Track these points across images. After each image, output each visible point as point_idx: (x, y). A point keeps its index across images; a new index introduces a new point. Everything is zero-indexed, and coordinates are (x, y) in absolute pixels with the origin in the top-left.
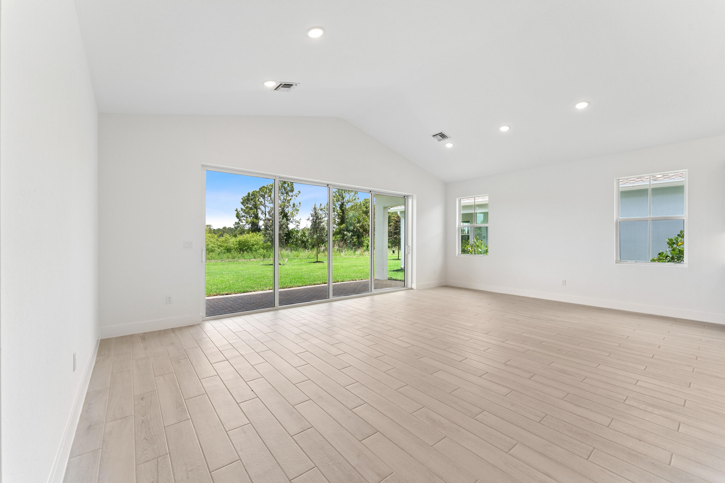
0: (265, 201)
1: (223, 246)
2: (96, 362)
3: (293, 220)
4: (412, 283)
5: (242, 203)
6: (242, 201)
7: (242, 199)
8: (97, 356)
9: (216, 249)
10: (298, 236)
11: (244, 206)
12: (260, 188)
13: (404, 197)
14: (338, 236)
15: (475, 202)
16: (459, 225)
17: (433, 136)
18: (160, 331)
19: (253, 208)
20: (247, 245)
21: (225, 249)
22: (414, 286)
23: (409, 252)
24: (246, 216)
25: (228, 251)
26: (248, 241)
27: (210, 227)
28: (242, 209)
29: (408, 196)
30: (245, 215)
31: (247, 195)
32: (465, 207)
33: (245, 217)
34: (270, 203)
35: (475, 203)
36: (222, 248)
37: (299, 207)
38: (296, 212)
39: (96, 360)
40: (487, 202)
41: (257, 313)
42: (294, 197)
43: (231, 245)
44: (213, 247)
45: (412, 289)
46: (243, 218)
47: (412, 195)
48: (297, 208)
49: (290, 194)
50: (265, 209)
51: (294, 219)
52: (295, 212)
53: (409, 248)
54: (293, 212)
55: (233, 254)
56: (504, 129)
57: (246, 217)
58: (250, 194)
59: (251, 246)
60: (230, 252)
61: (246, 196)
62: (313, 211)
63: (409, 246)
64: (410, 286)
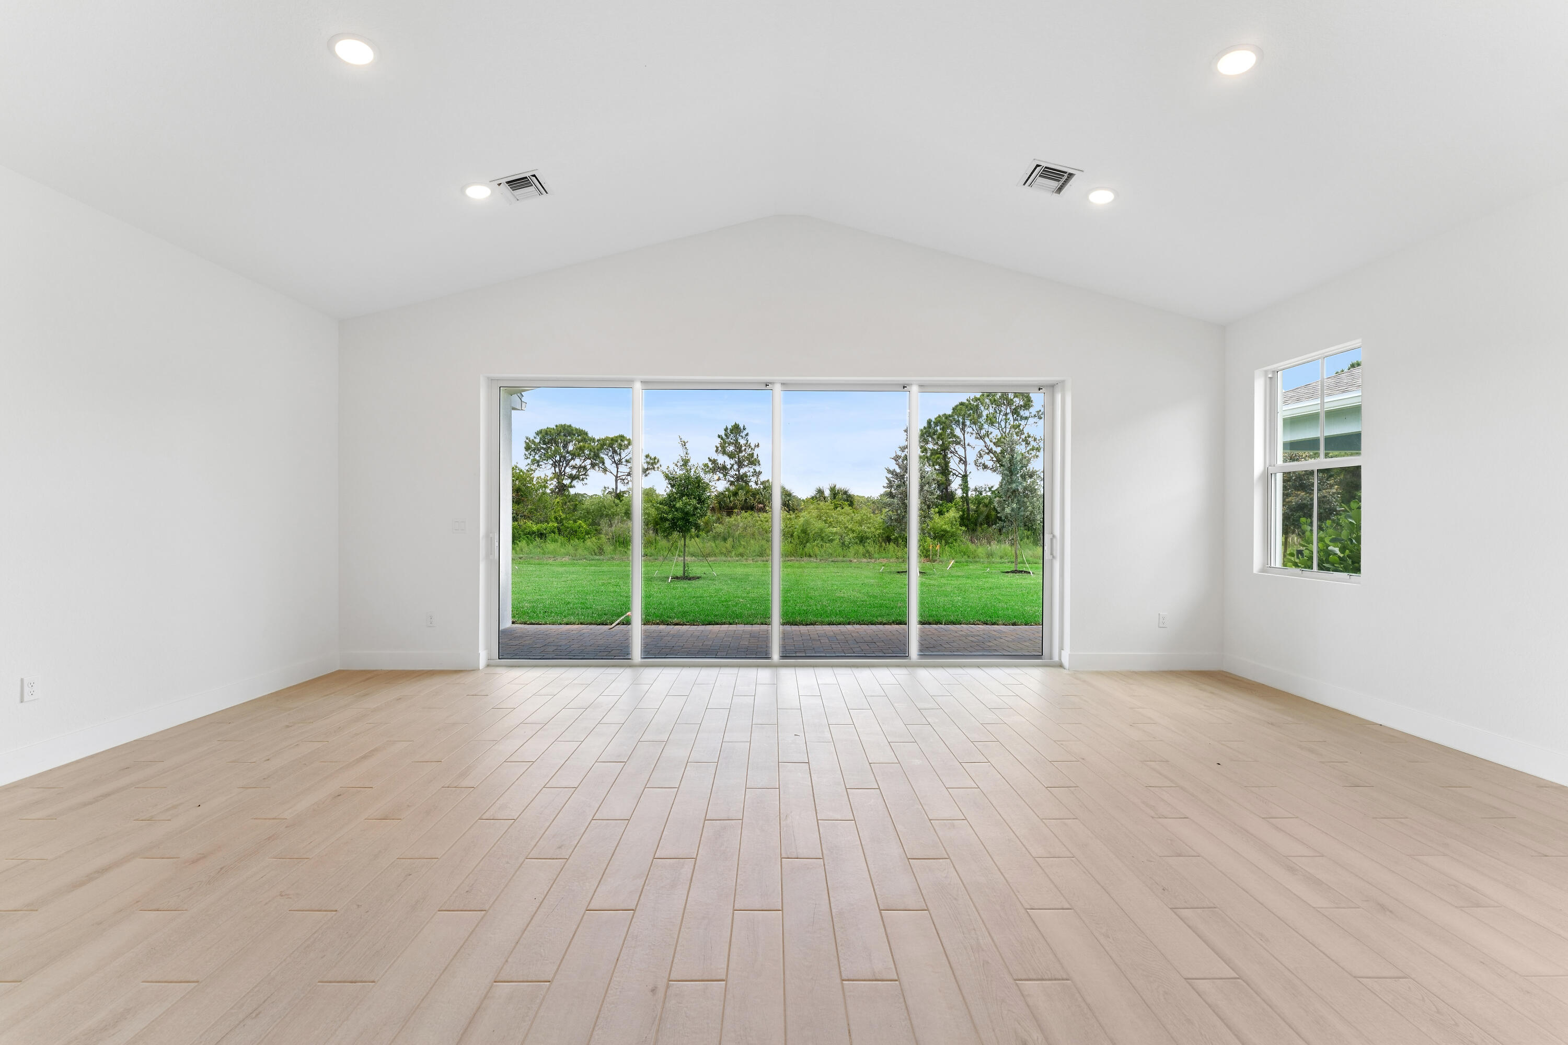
0: (964, 435)
11: (924, 447)
12: (954, 406)
13: (1040, 389)
19: (939, 450)
21: (857, 537)
22: (1065, 659)
23: (1056, 553)
25: (861, 541)
29: (1050, 387)
31: (926, 425)
42: (1031, 420)
45: (1061, 666)
47: (1062, 382)
49: (1024, 413)
50: (965, 451)
52: (1033, 454)
53: (1054, 541)
54: (1030, 454)
55: (868, 548)
58: (932, 423)
61: (925, 428)
63: (1054, 536)
64: (1056, 658)
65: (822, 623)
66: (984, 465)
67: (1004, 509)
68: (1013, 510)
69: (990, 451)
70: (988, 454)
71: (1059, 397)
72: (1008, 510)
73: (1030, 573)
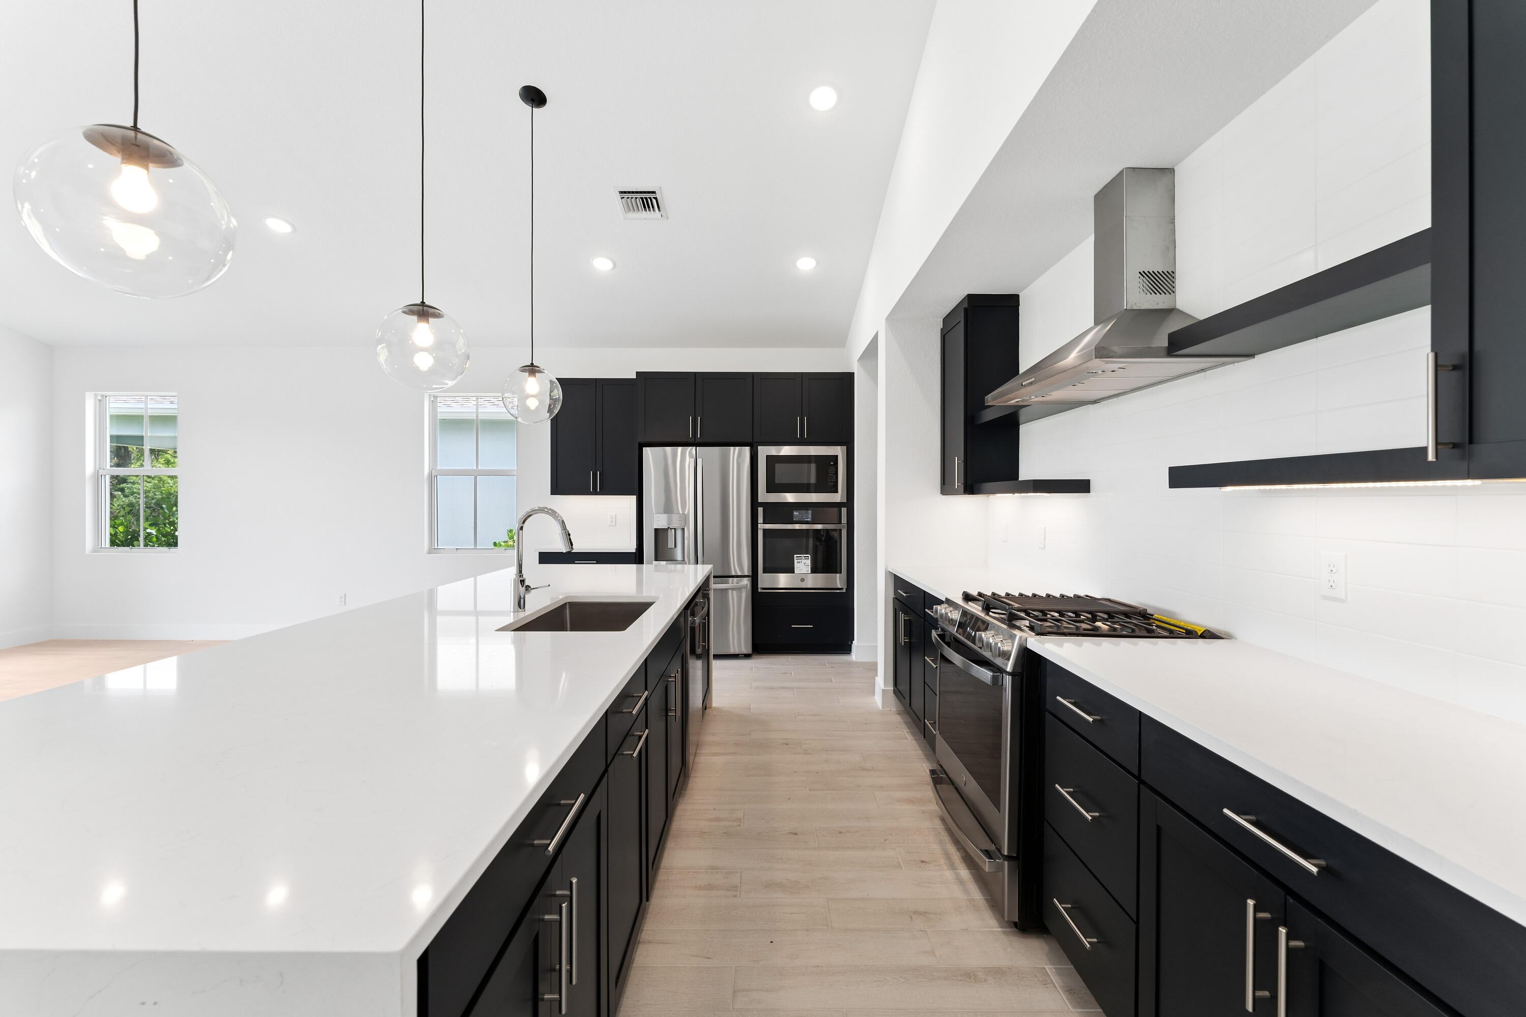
15: (147, 408)
16: (100, 466)
32: (120, 419)
35: (147, 412)
40: (174, 413)
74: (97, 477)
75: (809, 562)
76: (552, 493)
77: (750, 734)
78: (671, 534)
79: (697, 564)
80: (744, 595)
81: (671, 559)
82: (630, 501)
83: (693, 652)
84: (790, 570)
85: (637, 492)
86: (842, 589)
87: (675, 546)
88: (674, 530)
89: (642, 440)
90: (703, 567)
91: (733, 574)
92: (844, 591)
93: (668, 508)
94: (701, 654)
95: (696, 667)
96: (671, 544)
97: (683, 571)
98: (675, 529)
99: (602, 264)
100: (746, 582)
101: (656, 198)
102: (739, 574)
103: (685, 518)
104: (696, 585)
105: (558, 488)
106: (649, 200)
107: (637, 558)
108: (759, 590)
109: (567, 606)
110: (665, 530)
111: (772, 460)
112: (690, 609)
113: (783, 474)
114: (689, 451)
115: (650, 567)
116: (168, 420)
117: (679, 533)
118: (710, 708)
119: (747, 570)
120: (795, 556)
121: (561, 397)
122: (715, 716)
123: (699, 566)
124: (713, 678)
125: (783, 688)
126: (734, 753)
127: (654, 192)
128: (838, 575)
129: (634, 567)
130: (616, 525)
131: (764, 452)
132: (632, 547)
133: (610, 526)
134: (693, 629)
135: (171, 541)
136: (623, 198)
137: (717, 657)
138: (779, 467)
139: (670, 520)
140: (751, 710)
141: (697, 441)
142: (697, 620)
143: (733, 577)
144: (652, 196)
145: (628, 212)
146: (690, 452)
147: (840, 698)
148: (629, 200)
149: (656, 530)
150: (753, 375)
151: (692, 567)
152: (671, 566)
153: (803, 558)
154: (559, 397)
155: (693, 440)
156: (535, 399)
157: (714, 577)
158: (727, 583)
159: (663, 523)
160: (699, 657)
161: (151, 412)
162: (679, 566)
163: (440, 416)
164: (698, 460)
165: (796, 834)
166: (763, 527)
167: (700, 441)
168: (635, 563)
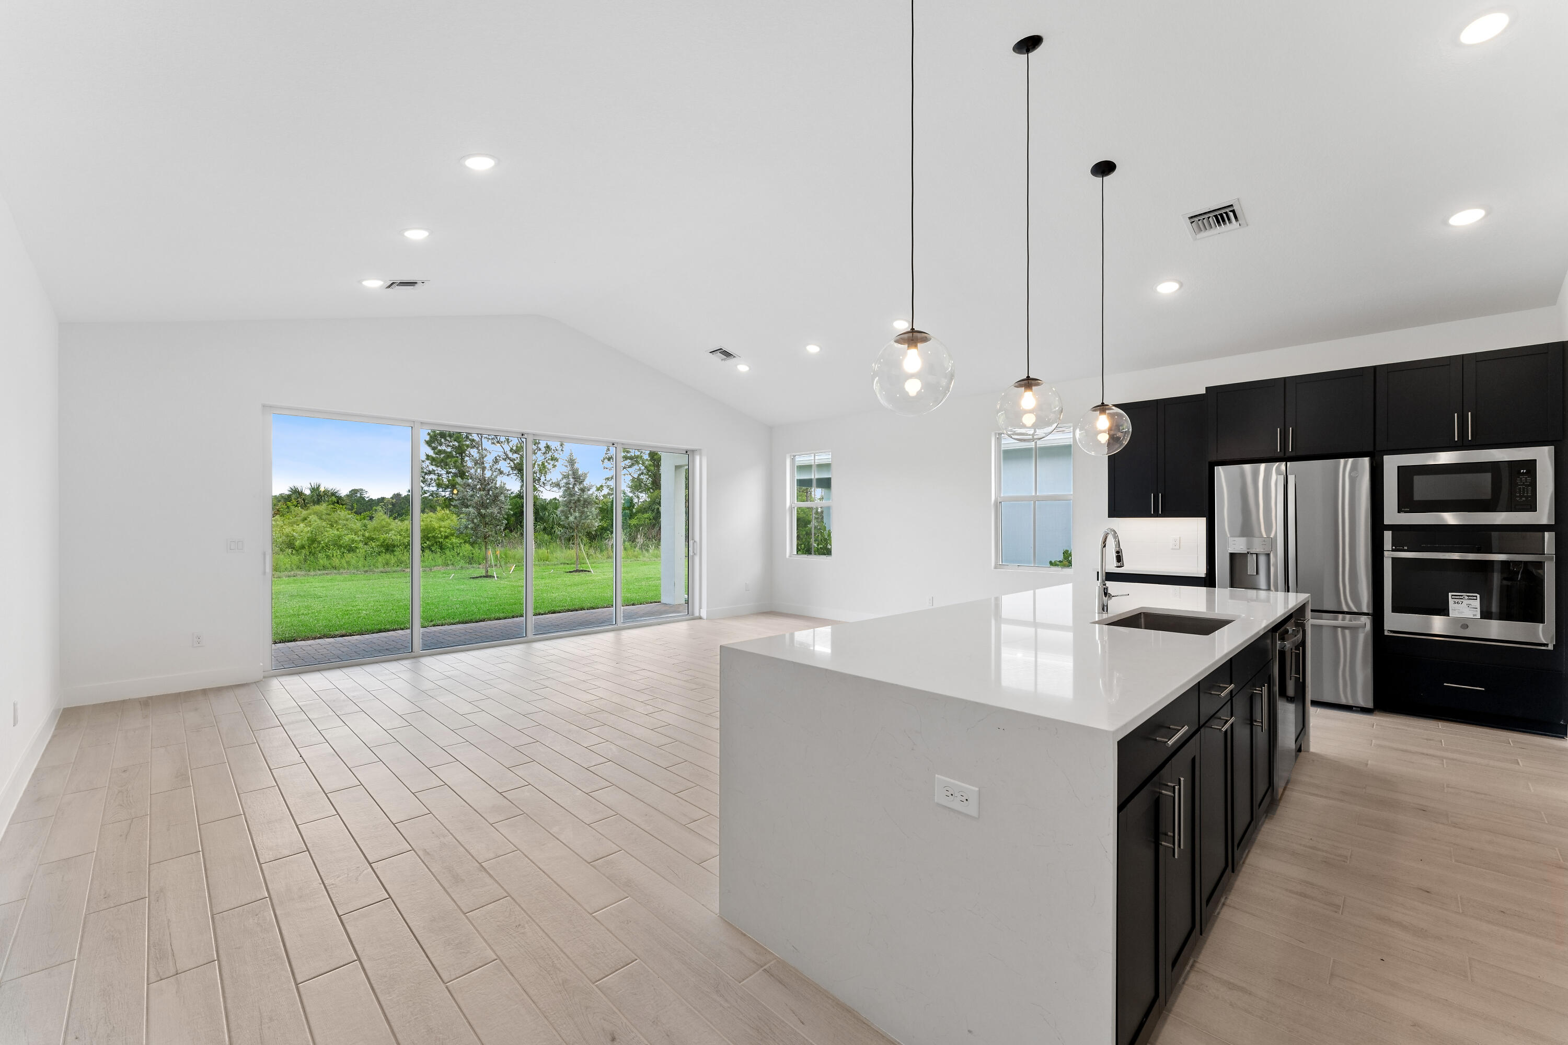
1: (378, 540)
2: (54, 736)
3: (546, 480)
4: (700, 608)
5: (429, 443)
6: (428, 438)
7: (429, 434)
8: (55, 729)
9: (361, 545)
10: (557, 515)
11: (434, 449)
13: (686, 452)
14: (646, 515)
15: (815, 460)
16: (792, 503)
17: (711, 352)
18: (179, 693)
19: (454, 453)
20: (433, 537)
21: (382, 546)
22: (704, 614)
23: (695, 552)
24: (436, 472)
25: (387, 550)
26: (434, 529)
27: (361, 494)
28: (427, 456)
29: (693, 451)
30: (434, 471)
32: (802, 468)
33: (434, 474)
34: (493, 443)
35: (815, 462)
36: (373, 544)
37: (561, 453)
38: (552, 462)
39: (53, 733)
40: (829, 461)
41: (377, 663)
43: (394, 537)
44: (353, 541)
45: (700, 618)
46: (430, 477)
47: (700, 450)
48: (556, 455)
51: (548, 478)
52: (549, 464)
53: (695, 544)
54: (546, 464)
55: (400, 556)
56: (813, 349)
57: (438, 473)
59: (441, 540)
60: (393, 551)
62: (566, 466)
63: (695, 541)
64: (697, 614)
65: (490, 620)
66: (499, 470)
67: (567, 518)
68: (575, 518)
69: (507, 457)
70: (505, 460)
71: (697, 458)
72: (571, 518)
73: (591, 572)
74: (791, 509)
75: (1477, 603)
76: (1109, 516)
77: (1365, 788)
78: (1251, 560)
79: (1288, 591)
80: (1361, 637)
81: (1252, 585)
82: (1200, 524)
83: (1283, 693)
84: (1443, 610)
85: (1207, 514)
86: (1546, 645)
87: (1257, 573)
88: (1255, 556)
89: (1213, 458)
90: (1297, 595)
91: (1345, 609)
92: (1551, 647)
93: (1247, 530)
94: (1294, 698)
95: (1287, 712)
96: (1251, 570)
97: (1268, 600)
98: (1257, 554)
99: (1168, 288)
100: (1366, 621)
101: (1233, 211)
102: (1355, 610)
103: (1273, 542)
104: (1286, 610)
105: (1116, 510)
106: (1224, 215)
107: (1209, 581)
108: (1386, 633)
109: (1142, 616)
110: (1244, 556)
111: (1405, 473)
112: (1279, 631)
113: (1422, 488)
114: (1277, 467)
115: (1222, 593)
116: (826, 466)
117: (1262, 560)
118: (1308, 751)
119: (1365, 603)
120: (1450, 594)
121: (1131, 430)
122: (1313, 761)
123: (1292, 595)
124: (1311, 725)
125: (1423, 754)
126: (1342, 801)
127: (1232, 205)
128: (1541, 625)
129: (1203, 590)
130: (1180, 547)
131: (1392, 463)
132: (1200, 570)
133: (1172, 549)
134: (1282, 653)
135: (828, 552)
136: (1194, 222)
137: (1315, 703)
138: (1418, 480)
139: (1249, 545)
140: (1368, 766)
141: (1288, 455)
142: (1288, 645)
143: (1343, 613)
144: (1231, 209)
145: (1199, 233)
146: (1278, 470)
147: (1530, 784)
148: (1200, 222)
149: (1232, 555)
150: (1375, 370)
151: (1281, 595)
152: (1251, 593)
153: (1466, 598)
154: (1128, 430)
155: (1282, 455)
156: (1105, 434)
157: (1312, 611)
158: (1336, 619)
159: (1242, 547)
160: (1290, 700)
161: (817, 462)
162: (1263, 594)
163: (1003, 448)
164: (1289, 477)
165: (1428, 892)
166: (1392, 555)
167: (1293, 454)
168: (1205, 586)
